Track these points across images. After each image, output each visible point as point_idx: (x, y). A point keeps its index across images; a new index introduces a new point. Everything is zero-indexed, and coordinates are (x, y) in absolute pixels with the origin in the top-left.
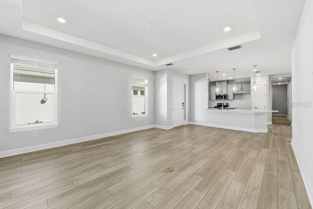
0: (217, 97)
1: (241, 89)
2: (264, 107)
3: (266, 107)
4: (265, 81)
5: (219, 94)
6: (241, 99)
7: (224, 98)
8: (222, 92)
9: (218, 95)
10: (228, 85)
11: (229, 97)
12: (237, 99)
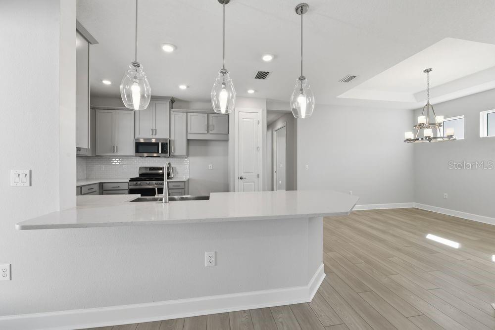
0: (141, 148)
1: (206, 127)
2: (256, 176)
3: (261, 176)
4: (260, 112)
5: (145, 139)
6: (206, 154)
7: (162, 152)
8: (154, 131)
9: (142, 141)
10: (172, 114)
11: (174, 149)
12: (195, 155)
